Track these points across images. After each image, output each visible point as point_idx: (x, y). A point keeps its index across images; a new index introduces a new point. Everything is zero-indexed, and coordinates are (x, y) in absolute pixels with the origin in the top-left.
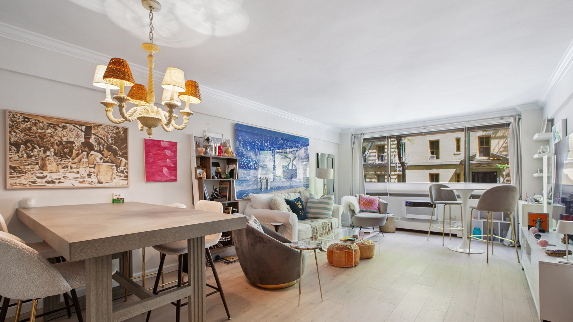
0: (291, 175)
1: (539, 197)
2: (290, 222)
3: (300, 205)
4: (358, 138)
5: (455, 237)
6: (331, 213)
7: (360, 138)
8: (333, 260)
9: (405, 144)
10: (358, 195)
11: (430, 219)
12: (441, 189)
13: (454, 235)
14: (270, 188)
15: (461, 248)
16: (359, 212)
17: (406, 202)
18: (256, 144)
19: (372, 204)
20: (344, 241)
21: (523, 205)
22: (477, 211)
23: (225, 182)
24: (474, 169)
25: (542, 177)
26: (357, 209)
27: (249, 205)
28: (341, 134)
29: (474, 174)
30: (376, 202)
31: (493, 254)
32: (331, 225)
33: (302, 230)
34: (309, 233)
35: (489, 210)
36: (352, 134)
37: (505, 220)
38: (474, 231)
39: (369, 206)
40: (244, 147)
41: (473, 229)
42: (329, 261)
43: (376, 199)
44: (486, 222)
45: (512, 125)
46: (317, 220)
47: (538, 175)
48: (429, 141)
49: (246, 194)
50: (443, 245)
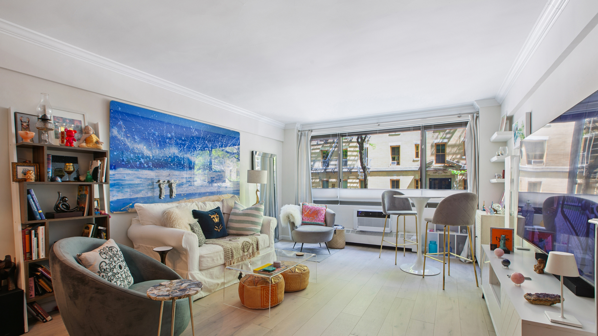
0: (211, 178)
1: (498, 206)
2: (184, 245)
3: (216, 219)
4: (305, 136)
5: (409, 252)
6: (259, 228)
7: (308, 135)
8: (245, 300)
9: (367, 149)
10: (301, 204)
11: (383, 231)
12: (395, 197)
13: (409, 250)
14: (176, 195)
15: (415, 269)
16: (302, 225)
17: (358, 212)
18: (151, 133)
19: (317, 214)
20: (259, 272)
21: (482, 216)
22: (433, 224)
23: (85, 187)
24: (431, 175)
25: (504, 183)
26: (298, 220)
27: (136, 219)
28: (286, 129)
29: (431, 180)
30: (322, 212)
31: (449, 275)
32: (257, 244)
33: (205, 256)
34: (219, 258)
35: (446, 223)
36: (299, 131)
37: (461, 232)
38: (429, 244)
39: (314, 217)
40: (127, 137)
41: (428, 242)
42: (241, 300)
43: (323, 208)
44: (442, 234)
45: (470, 123)
46: (238, 237)
47: (497, 181)
48: (390, 146)
49: (131, 204)
50: (396, 265)
